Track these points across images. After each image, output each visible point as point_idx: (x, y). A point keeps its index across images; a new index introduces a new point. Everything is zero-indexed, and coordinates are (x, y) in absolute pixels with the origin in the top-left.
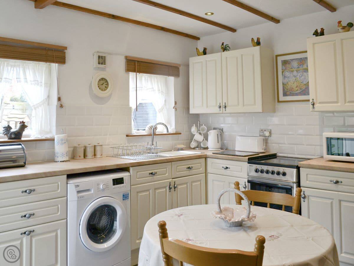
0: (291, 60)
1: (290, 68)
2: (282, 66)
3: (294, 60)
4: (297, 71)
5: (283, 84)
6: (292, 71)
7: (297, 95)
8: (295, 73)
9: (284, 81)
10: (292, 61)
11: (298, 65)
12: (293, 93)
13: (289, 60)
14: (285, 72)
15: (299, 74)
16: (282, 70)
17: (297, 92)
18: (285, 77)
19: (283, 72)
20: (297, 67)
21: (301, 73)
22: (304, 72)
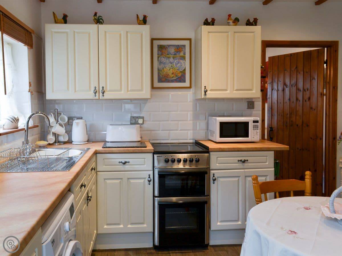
0: (168, 45)
1: (167, 54)
2: (158, 51)
3: (171, 47)
4: (173, 58)
5: (158, 70)
6: (169, 58)
7: (172, 81)
8: (171, 60)
9: (160, 67)
10: (169, 47)
11: (174, 52)
12: (168, 80)
13: (165, 45)
14: (161, 57)
15: (175, 61)
16: (158, 55)
17: (172, 79)
18: (160, 63)
19: (158, 57)
20: (174, 54)
21: (177, 60)
22: (181, 59)
